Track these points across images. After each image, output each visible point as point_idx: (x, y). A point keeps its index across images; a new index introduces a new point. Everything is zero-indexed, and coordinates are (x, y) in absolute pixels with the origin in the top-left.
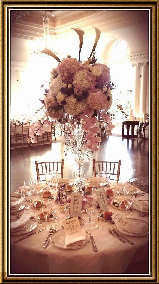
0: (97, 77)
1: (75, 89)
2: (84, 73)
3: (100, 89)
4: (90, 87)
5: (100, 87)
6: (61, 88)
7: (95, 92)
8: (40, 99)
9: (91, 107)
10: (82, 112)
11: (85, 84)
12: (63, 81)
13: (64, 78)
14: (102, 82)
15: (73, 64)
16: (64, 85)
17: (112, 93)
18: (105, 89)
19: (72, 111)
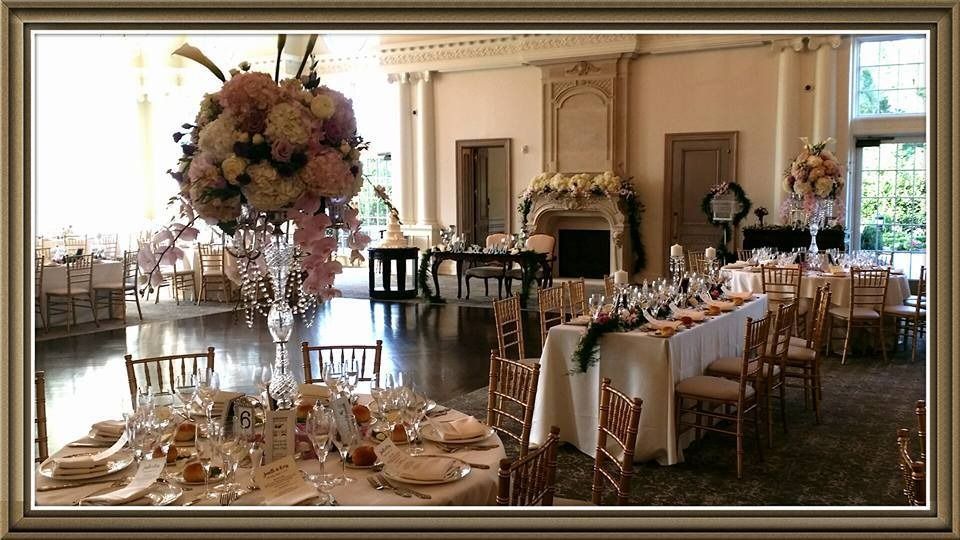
0: (325, 121)
1: (273, 146)
2: (294, 109)
3: (332, 149)
4: (309, 142)
5: (334, 143)
6: (233, 143)
7: (324, 155)
8: (169, 171)
9: (313, 190)
10: (290, 203)
11: (298, 135)
12: (238, 127)
13: (241, 119)
14: (337, 132)
15: (264, 87)
16: (243, 137)
17: (362, 159)
18: (346, 147)
19: (266, 198)
